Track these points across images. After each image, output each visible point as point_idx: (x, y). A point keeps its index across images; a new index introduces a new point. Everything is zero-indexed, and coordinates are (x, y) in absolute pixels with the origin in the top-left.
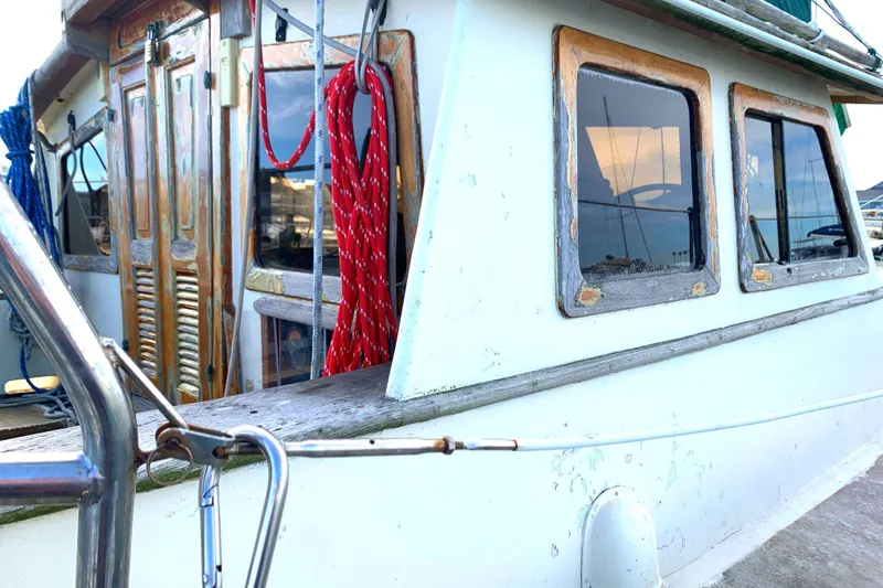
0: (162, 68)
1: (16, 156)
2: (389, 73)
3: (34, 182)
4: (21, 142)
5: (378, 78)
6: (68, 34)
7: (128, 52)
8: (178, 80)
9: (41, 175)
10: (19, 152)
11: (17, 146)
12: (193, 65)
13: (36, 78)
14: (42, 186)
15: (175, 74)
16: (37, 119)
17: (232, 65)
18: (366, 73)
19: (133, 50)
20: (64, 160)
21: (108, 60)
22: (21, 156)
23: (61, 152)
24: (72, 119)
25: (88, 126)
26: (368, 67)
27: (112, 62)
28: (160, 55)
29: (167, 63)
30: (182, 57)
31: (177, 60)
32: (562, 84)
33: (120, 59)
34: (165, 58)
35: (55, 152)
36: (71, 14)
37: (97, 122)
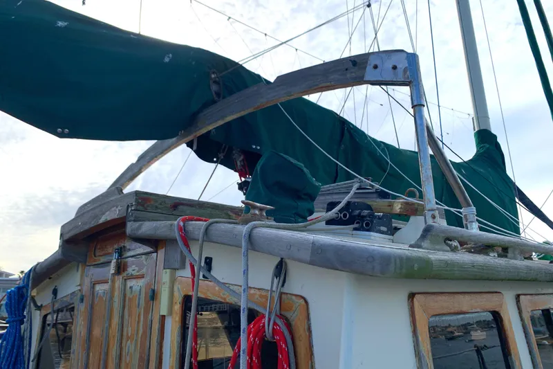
0: (121, 277)
1: (13, 321)
2: (289, 325)
3: (22, 339)
4: (19, 311)
5: (282, 333)
6: (63, 248)
7: (100, 260)
8: (131, 288)
9: (27, 335)
10: (16, 319)
11: (15, 314)
12: (143, 280)
13: (36, 270)
14: (26, 343)
15: (130, 283)
16: (33, 289)
17: (170, 287)
18: (273, 328)
19: (103, 260)
20: (45, 317)
21: (85, 263)
22: (16, 321)
23: (44, 313)
24: (55, 292)
25: (65, 299)
26: (275, 324)
27: (87, 264)
28: (121, 268)
29: (125, 274)
30: (135, 273)
31: (132, 275)
32: (420, 338)
33: (94, 263)
34: (124, 271)
35: (40, 310)
36: (67, 237)
37: (71, 299)
